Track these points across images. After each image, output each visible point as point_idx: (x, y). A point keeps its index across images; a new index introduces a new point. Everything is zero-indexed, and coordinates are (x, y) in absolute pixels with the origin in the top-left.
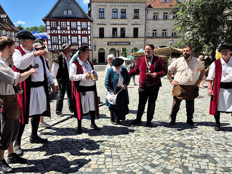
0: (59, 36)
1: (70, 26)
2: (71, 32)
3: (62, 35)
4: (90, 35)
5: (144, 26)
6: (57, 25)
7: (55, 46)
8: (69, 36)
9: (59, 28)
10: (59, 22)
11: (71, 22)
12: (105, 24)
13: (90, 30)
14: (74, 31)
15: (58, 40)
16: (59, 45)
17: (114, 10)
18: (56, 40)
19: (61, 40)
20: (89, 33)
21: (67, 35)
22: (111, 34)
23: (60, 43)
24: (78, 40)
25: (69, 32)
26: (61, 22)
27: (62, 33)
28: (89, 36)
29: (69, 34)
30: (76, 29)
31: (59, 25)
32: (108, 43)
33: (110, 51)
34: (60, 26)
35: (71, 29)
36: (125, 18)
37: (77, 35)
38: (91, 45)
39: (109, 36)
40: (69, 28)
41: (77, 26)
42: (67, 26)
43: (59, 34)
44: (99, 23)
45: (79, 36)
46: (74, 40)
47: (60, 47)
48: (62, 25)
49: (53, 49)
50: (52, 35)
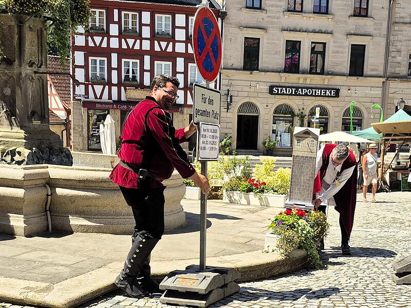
0: (114, 56)
1: (152, 25)
2: (152, 45)
3: (123, 53)
5: (383, 41)
6: (110, 20)
7: (98, 89)
8: (147, 59)
9: (114, 30)
10: (116, 12)
11: (156, 15)
12: (262, 25)
14: (164, 44)
15: (110, 69)
16: (110, 84)
18: (102, 69)
19: (119, 69)
21: (140, 54)
22: (280, 60)
23: (115, 80)
24: (175, 72)
25: (146, 45)
26: (123, 13)
27: (124, 46)
29: (146, 53)
30: (172, 39)
31: (116, 19)
32: (271, 88)
33: (276, 112)
34: (119, 23)
35: (154, 37)
36: (327, 13)
37: (171, 57)
39: (275, 67)
40: (146, 32)
41: (174, 27)
42: (141, 25)
43: (114, 50)
44: (244, 23)
45: (180, 61)
46: (163, 68)
47: (115, 90)
48: (126, 23)
49: (91, 97)
50: (89, 51)
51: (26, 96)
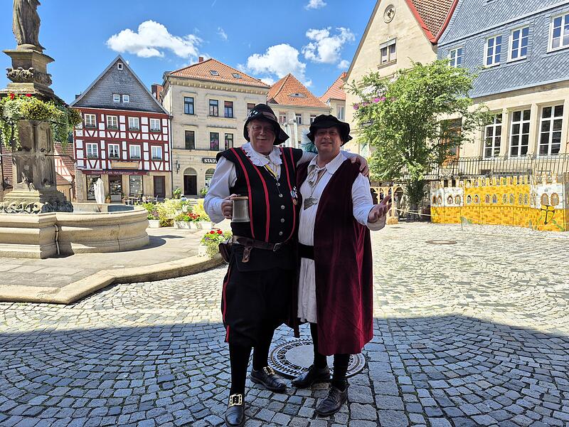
0: (103, 143)
1: (127, 123)
2: (127, 136)
3: (107, 140)
4: (167, 142)
6: (99, 120)
7: (93, 162)
8: (124, 144)
9: (102, 126)
10: (103, 116)
11: (129, 118)
12: (195, 124)
13: (168, 134)
14: (135, 135)
15: (100, 150)
16: (100, 159)
17: (212, 102)
18: (95, 150)
19: (106, 150)
20: (165, 138)
21: (120, 141)
22: (207, 144)
23: (103, 156)
24: (143, 151)
25: (123, 136)
26: (107, 116)
27: (109, 136)
28: (166, 145)
29: (124, 140)
30: (140, 131)
31: (103, 120)
32: (203, 159)
33: (206, 173)
34: (105, 122)
35: (128, 130)
36: (232, 117)
37: (141, 142)
38: (169, 162)
39: (205, 147)
40: (123, 128)
41: (141, 125)
42: (119, 123)
43: (103, 139)
44: (185, 122)
45: (146, 145)
46: (135, 150)
47: (104, 163)
48: (109, 122)
49: (88, 167)
50: (86, 140)
51: (40, 170)
